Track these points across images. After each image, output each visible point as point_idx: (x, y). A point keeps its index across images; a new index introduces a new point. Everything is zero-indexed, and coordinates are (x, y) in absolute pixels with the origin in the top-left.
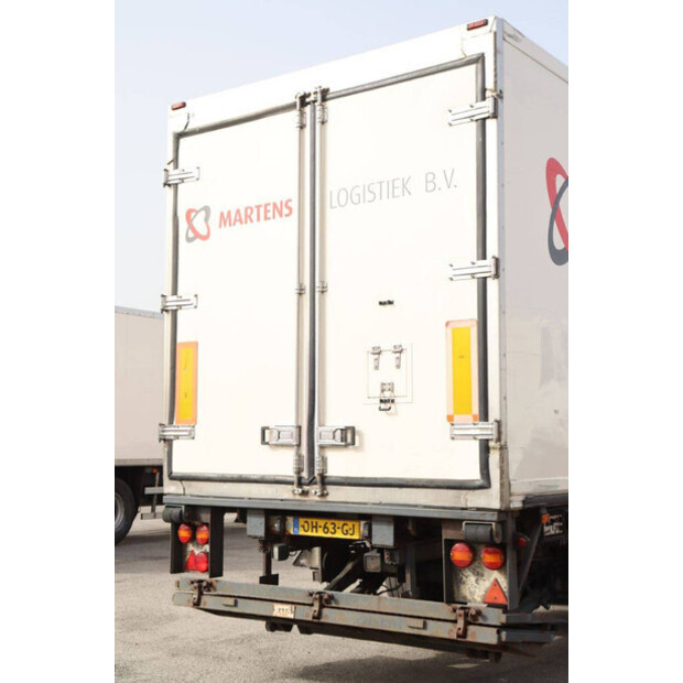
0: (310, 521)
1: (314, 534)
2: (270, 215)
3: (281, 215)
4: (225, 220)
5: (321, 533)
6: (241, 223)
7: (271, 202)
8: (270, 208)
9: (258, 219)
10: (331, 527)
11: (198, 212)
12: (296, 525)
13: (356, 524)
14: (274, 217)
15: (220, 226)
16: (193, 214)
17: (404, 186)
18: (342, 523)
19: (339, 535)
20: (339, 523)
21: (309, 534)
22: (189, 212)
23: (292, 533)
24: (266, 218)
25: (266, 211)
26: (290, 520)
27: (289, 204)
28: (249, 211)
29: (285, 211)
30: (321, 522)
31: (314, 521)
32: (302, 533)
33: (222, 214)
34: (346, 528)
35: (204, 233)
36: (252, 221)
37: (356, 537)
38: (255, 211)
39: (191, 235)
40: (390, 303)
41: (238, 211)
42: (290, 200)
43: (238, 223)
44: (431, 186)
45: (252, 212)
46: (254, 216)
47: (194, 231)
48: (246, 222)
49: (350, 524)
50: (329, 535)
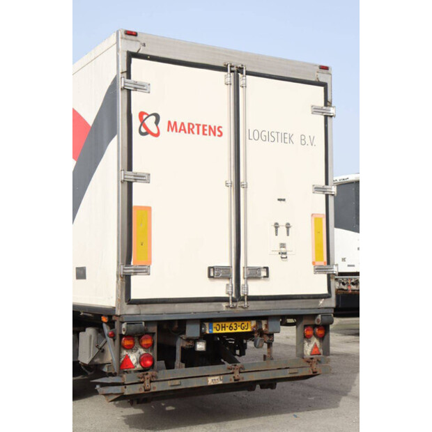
0: (220, 324)
1: (223, 331)
2: (207, 132)
3: (215, 135)
4: (172, 126)
5: (228, 331)
6: (185, 132)
7: (208, 124)
8: (207, 128)
9: (198, 133)
10: (234, 326)
11: (149, 116)
12: (211, 327)
13: (249, 323)
14: (210, 134)
15: (168, 130)
16: (145, 116)
17: (290, 138)
18: (240, 323)
19: (239, 330)
20: (239, 323)
21: (220, 331)
22: (141, 114)
23: (208, 332)
24: (204, 134)
25: (204, 130)
26: (207, 324)
27: (220, 129)
28: (191, 126)
29: (218, 133)
30: (228, 324)
31: (223, 324)
32: (215, 331)
33: (169, 122)
34: (243, 325)
35: (155, 131)
36: (193, 133)
37: (249, 330)
38: (196, 127)
39: (143, 130)
40: (284, 200)
41: (182, 124)
42: (221, 127)
43: (183, 132)
44: (303, 142)
45: (193, 127)
46: (195, 130)
47: (146, 128)
48: (189, 133)
49: (246, 323)
50: (233, 331)
